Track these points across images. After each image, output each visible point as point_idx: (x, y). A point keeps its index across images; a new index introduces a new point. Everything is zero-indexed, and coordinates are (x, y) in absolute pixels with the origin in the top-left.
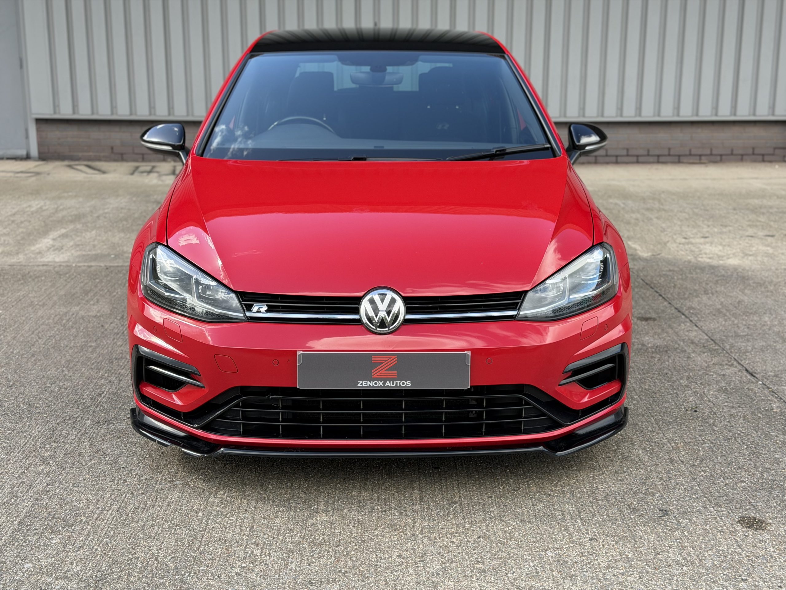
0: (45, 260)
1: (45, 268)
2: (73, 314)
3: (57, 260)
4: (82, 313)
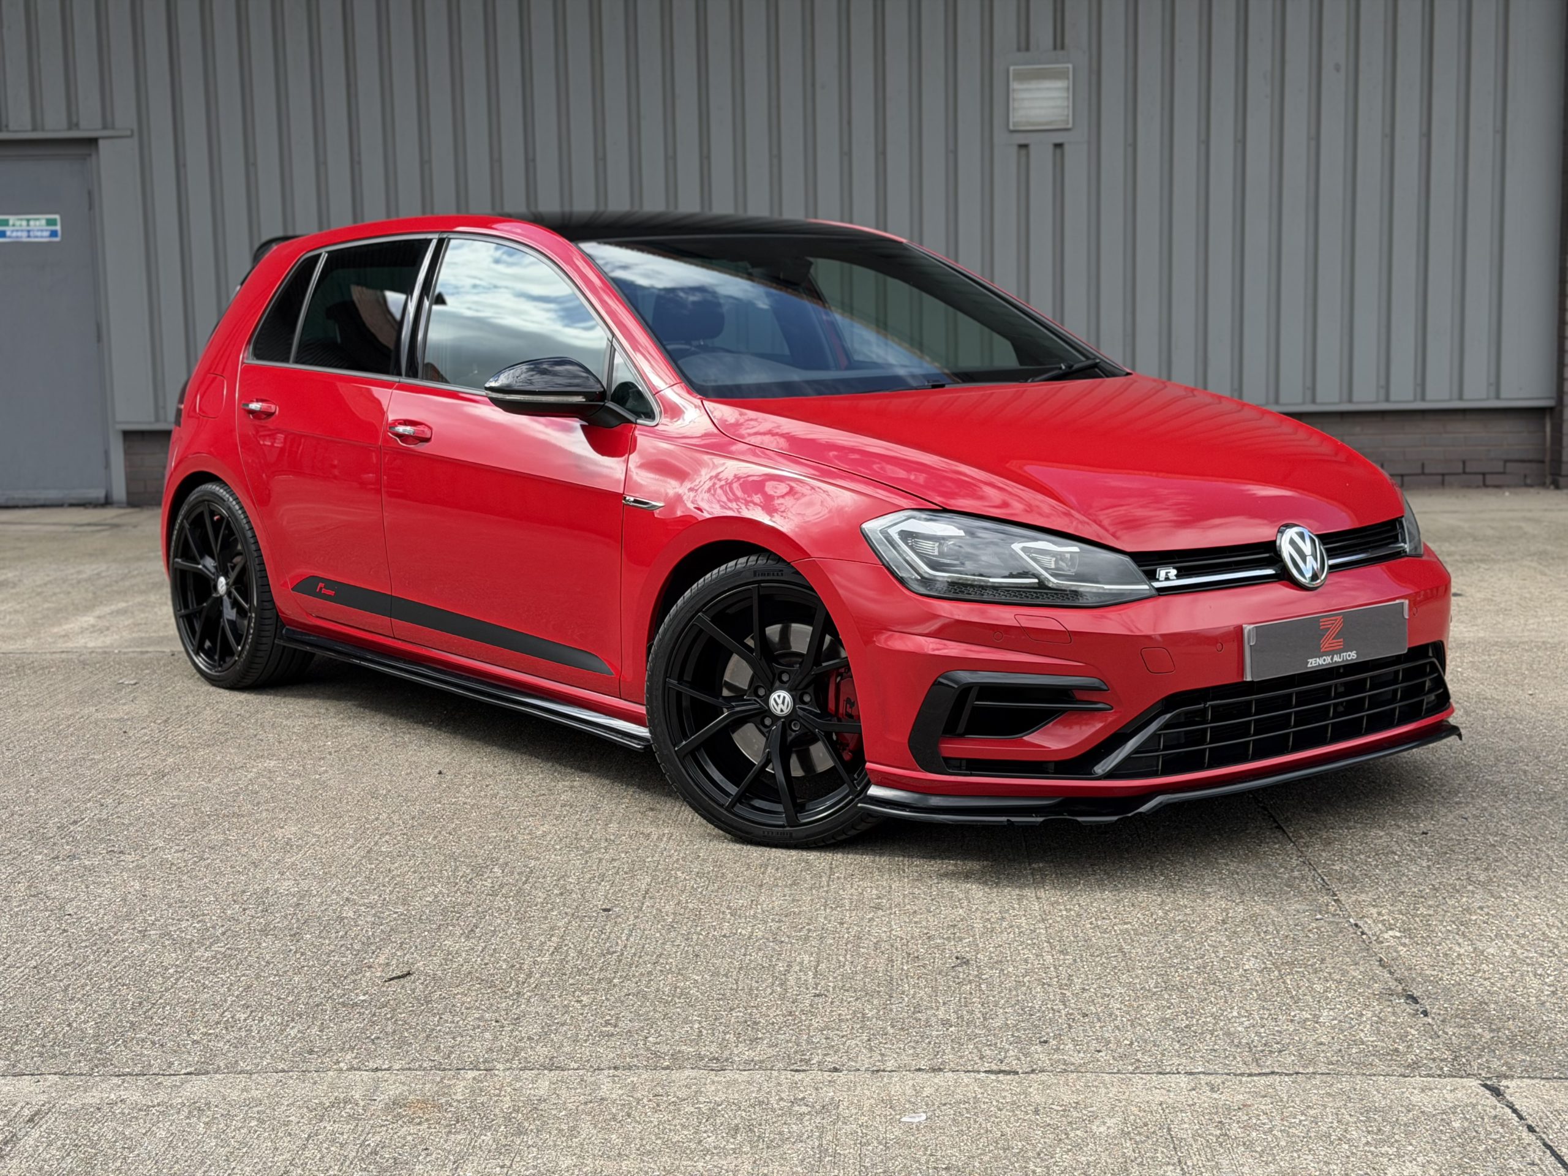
0: (70, 645)
1: (64, 656)
2: (82, 717)
3: (91, 645)
4: (100, 715)
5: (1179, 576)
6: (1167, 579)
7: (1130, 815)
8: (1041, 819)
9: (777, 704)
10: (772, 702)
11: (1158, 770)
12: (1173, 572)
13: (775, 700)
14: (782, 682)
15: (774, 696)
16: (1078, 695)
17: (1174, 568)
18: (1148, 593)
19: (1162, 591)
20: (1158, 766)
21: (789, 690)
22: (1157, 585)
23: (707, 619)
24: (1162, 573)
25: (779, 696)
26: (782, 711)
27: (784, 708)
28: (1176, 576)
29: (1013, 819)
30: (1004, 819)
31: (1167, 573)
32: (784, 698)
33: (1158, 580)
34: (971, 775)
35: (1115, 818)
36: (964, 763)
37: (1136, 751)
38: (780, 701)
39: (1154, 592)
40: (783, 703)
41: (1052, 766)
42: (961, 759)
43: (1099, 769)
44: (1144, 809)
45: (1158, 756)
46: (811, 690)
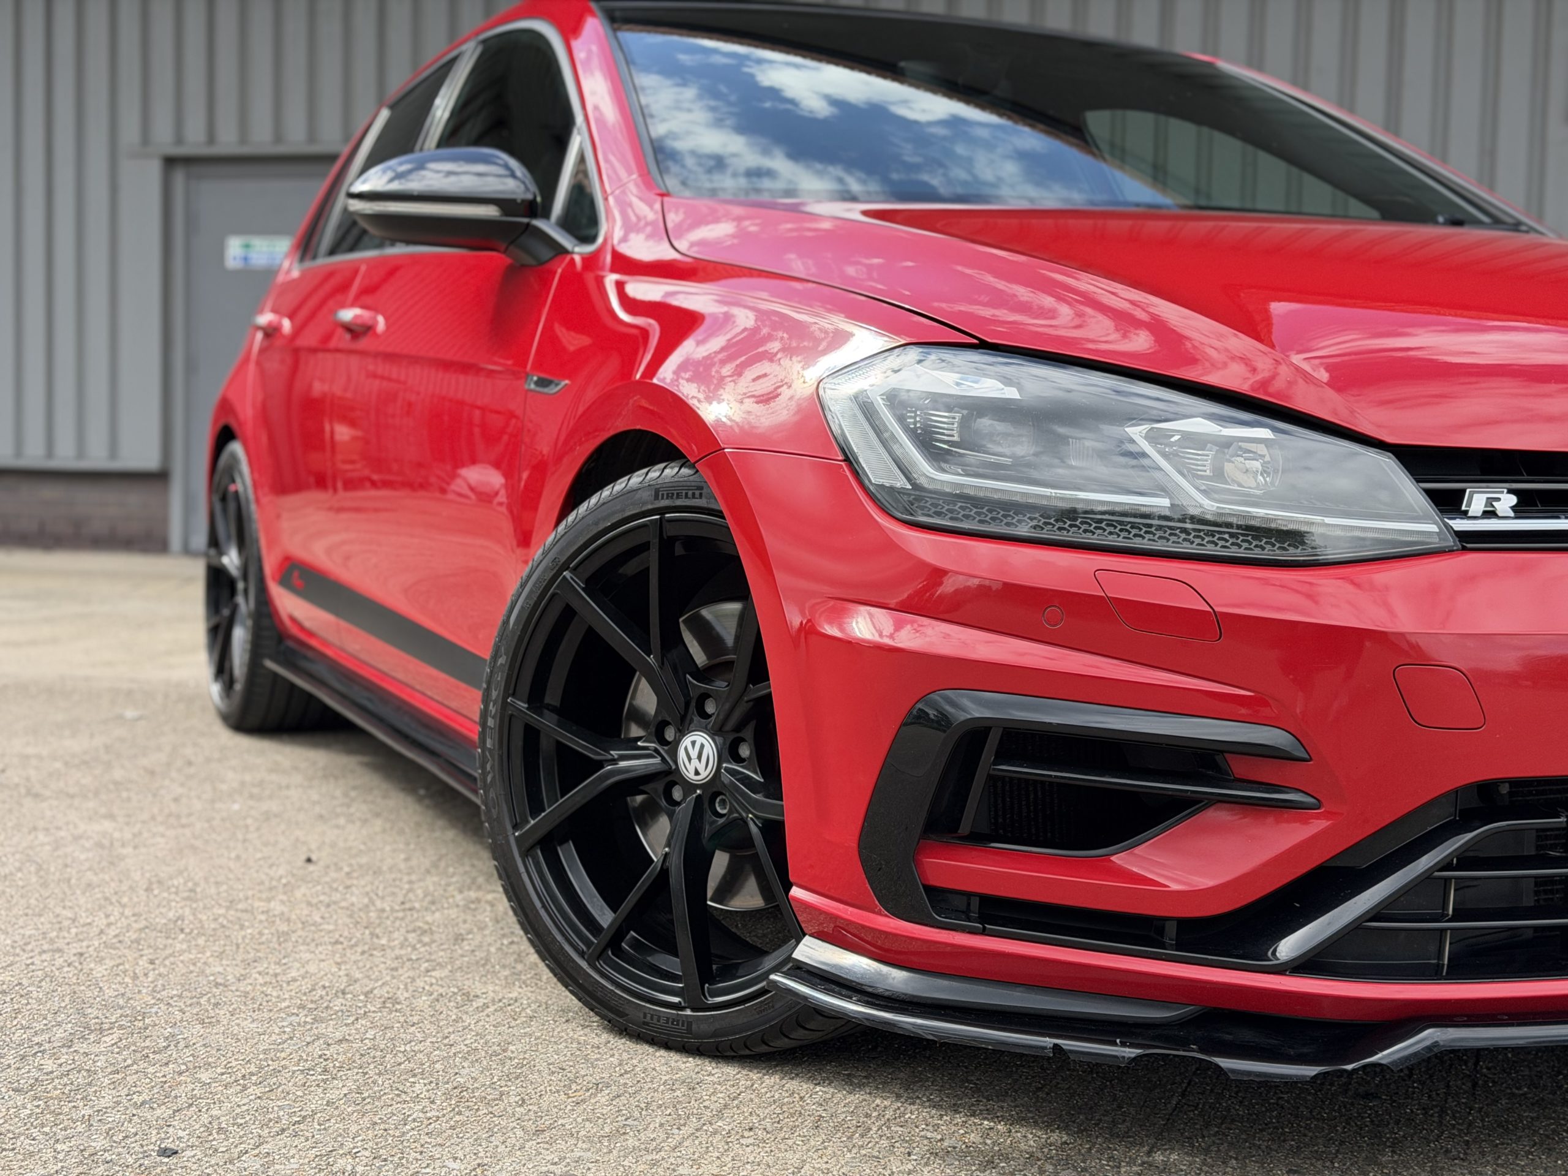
5: (1520, 511)
6: (1490, 514)
7: (1349, 1067)
8: (1130, 1052)
9: (690, 759)
10: (682, 754)
11: (1439, 967)
12: (1506, 502)
13: (686, 749)
14: (705, 716)
15: (686, 742)
16: (1239, 767)
17: (1510, 491)
18: (1435, 543)
19: (1469, 540)
20: (1440, 954)
21: (714, 733)
22: (1460, 525)
23: (579, 586)
24: (1476, 501)
25: (693, 743)
26: (697, 773)
27: (701, 767)
28: (1513, 508)
29: (1066, 1044)
30: (1048, 1041)
31: (1490, 501)
32: (702, 746)
33: (1465, 514)
34: (984, 932)
35: (1310, 1071)
36: (975, 903)
37: (1377, 914)
38: (694, 754)
39: (1450, 542)
40: (699, 757)
41: (1171, 930)
42: (969, 895)
43: (1288, 947)
44: (1383, 1056)
45: (1443, 931)
46: (748, 733)
